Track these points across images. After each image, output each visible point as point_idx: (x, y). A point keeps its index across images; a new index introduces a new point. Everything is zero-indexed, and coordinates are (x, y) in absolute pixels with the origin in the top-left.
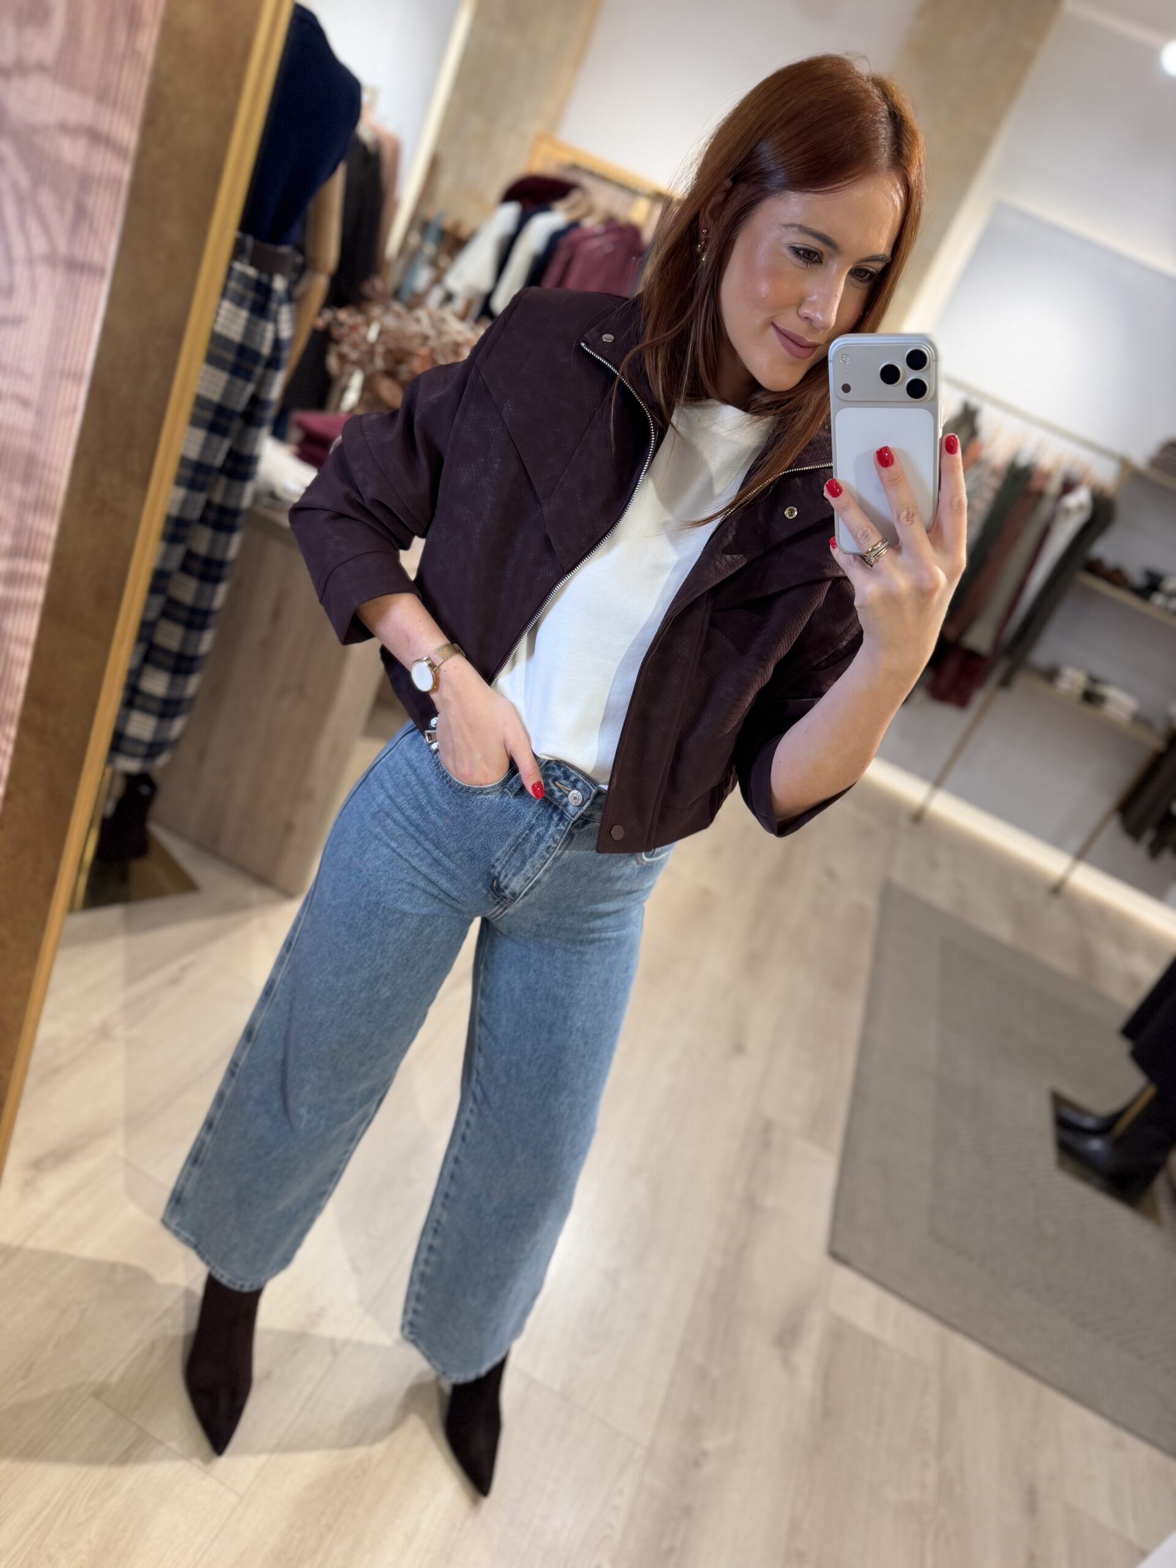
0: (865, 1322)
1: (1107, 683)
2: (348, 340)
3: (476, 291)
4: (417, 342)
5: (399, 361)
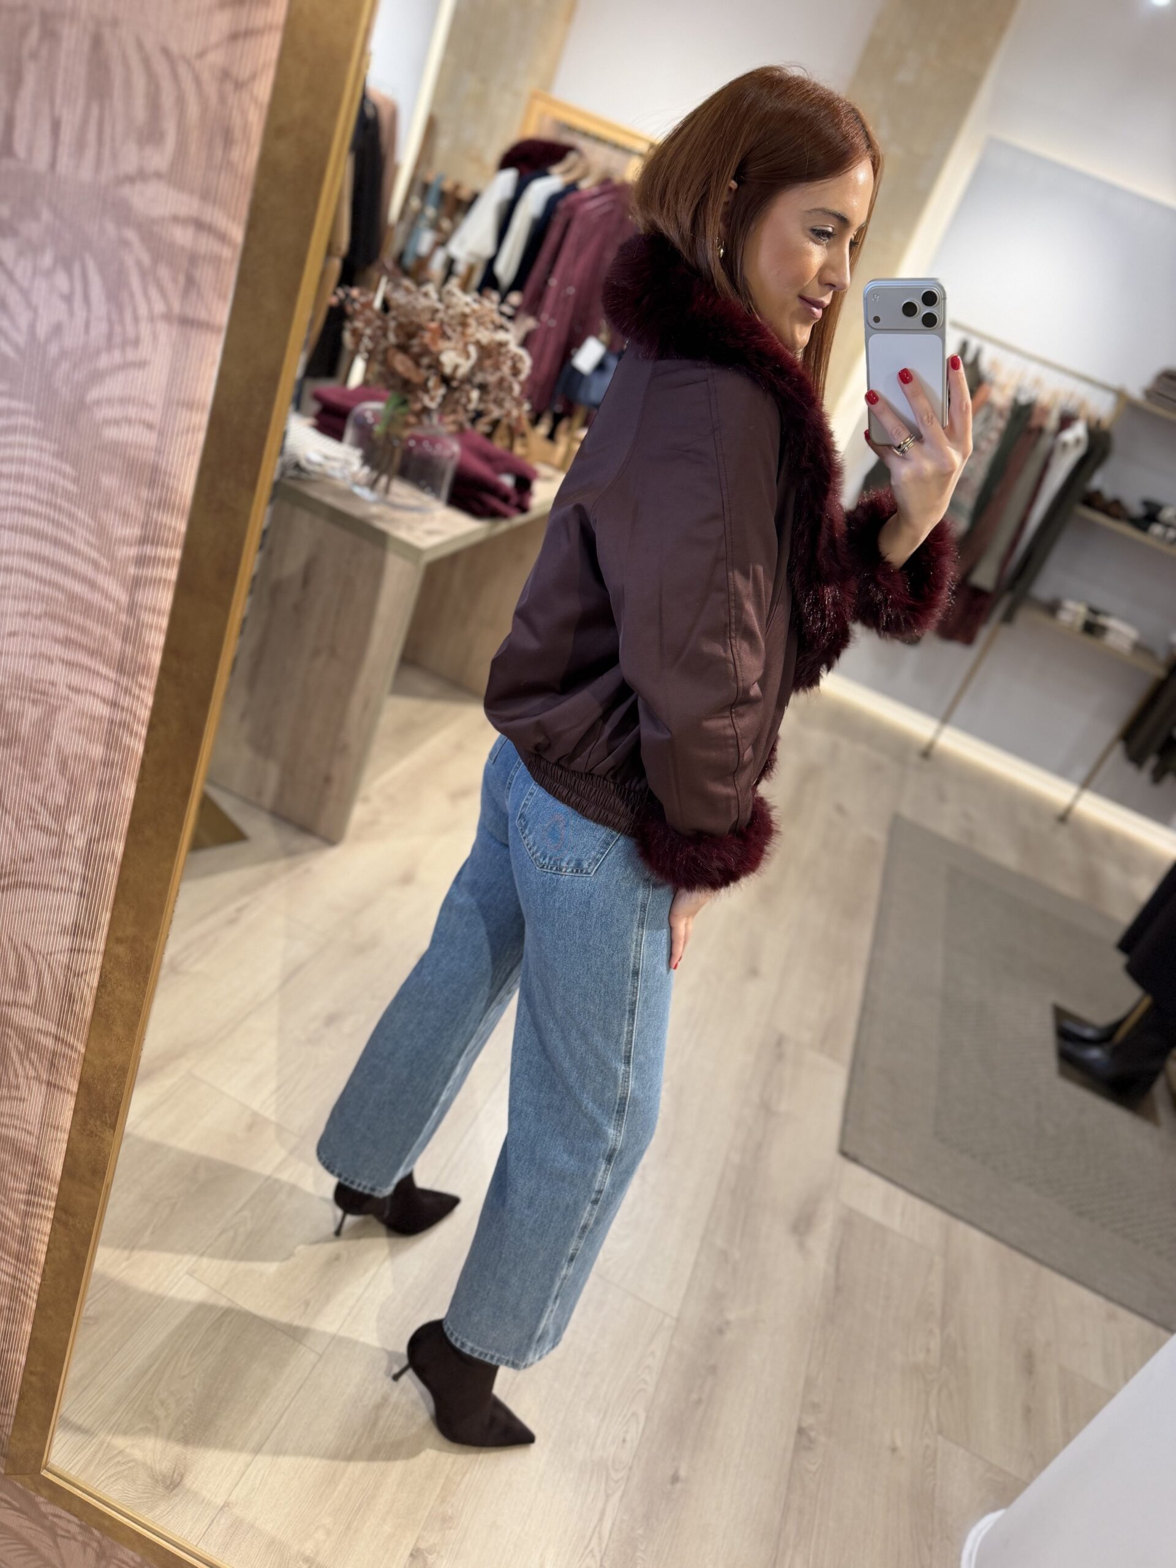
0: (873, 1211)
1: (1107, 614)
2: (361, 317)
3: (478, 257)
4: (426, 316)
5: (411, 336)
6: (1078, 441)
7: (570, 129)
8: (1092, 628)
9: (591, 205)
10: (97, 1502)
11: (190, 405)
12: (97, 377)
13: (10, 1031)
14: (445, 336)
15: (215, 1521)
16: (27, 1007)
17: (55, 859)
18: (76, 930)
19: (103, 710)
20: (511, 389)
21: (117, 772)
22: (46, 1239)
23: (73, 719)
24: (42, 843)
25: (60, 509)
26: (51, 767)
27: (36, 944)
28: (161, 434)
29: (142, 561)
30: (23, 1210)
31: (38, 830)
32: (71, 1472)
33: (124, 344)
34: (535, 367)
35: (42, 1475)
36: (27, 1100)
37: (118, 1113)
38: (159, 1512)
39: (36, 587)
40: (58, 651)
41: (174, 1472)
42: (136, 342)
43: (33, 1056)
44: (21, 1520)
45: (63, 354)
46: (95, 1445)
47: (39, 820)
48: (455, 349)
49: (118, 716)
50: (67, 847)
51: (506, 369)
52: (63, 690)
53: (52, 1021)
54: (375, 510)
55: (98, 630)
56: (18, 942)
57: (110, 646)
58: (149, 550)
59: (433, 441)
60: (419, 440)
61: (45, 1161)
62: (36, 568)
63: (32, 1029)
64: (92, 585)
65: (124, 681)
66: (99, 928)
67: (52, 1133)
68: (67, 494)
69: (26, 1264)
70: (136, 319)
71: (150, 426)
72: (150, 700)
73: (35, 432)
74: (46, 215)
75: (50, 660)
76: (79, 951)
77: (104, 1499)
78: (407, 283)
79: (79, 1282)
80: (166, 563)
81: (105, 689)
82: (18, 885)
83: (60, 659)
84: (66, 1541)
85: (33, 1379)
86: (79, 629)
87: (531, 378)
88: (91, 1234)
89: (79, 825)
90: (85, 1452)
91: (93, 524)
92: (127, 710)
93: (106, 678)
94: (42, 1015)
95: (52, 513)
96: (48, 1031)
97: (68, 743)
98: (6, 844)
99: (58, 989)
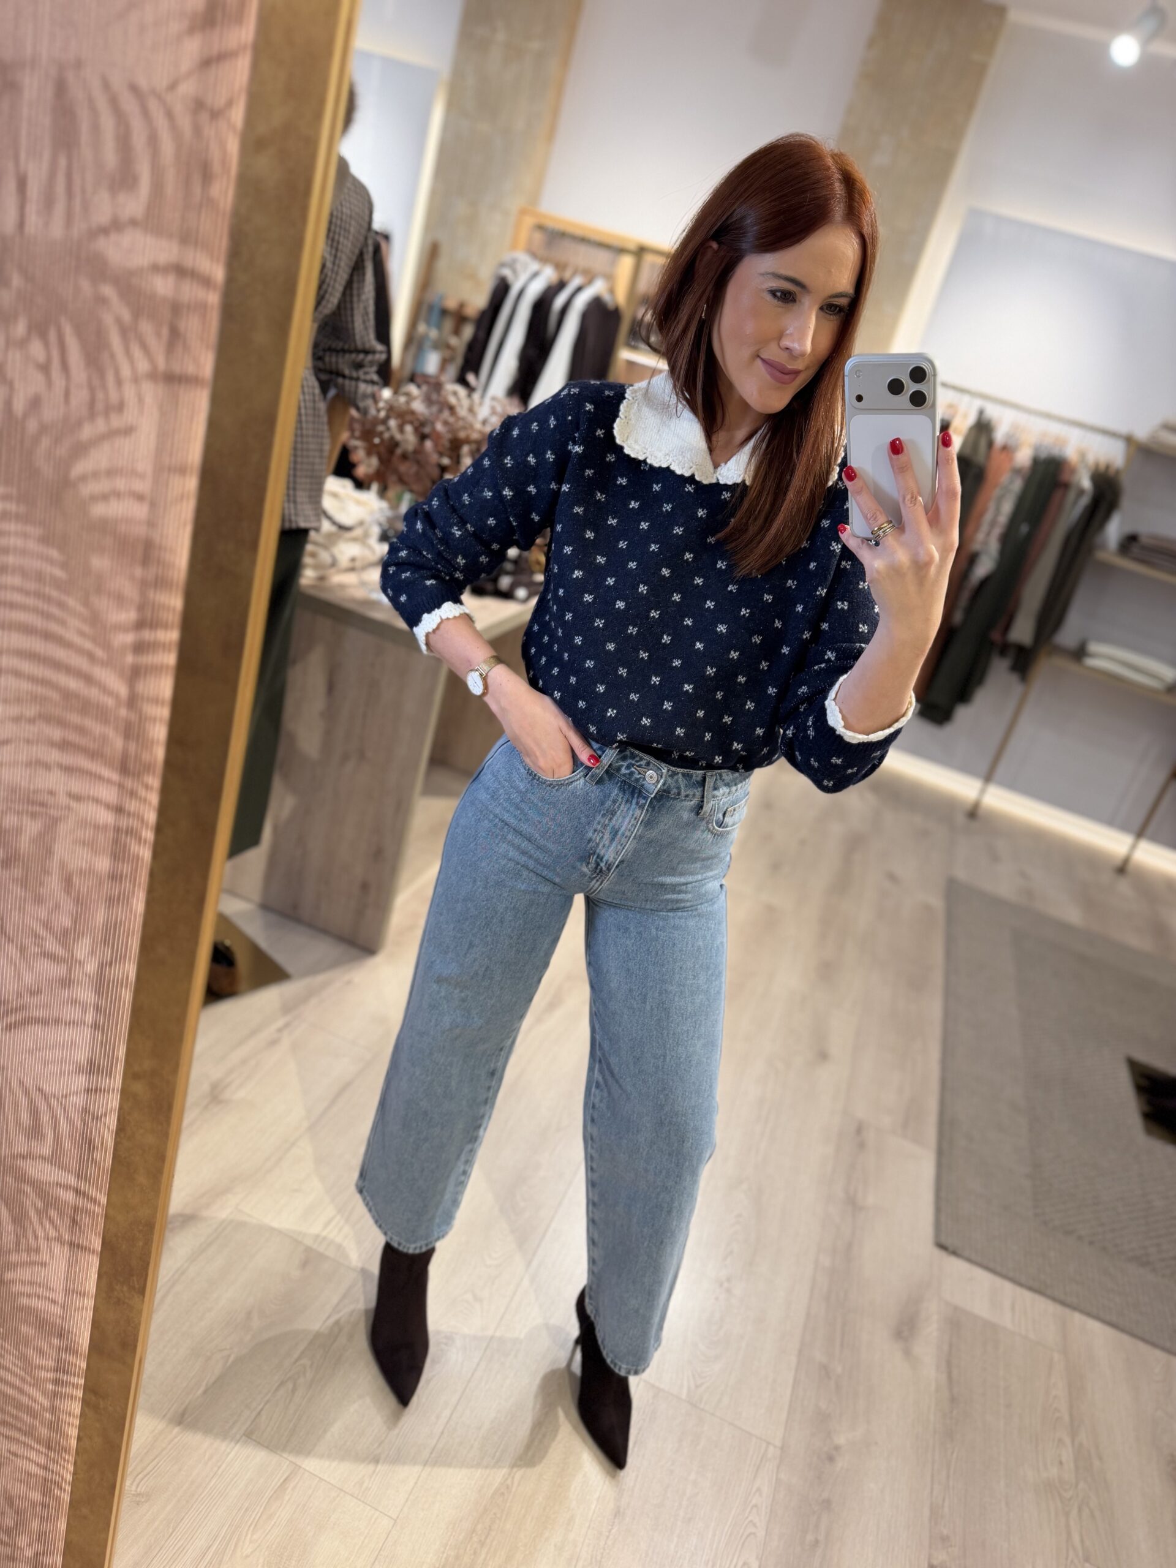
0: (981, 1308)
11: (182, 470)
12: (80, 450)
13: (27, 1188)
16: (43, 1158)
17: (65, 988)
18: (92, 1068)
19: (106, 817)
21: (127, 885)
22: (77, 1422)
23: (76, 830)
24: (50, 972)
25: (48, 599)
26: (55, 886)
27: (49, 1085)
28: (153, 505)
29: (140, 648)
30: (52, 1390)
31: (44, 957)
33: (108, 410)
36: (49, 1264)
37: (147, 1275)
39: (28, 687)
40: (55, 756)
42: (120, 407)
43: (53, 1213)
45: (43, 429)
47: (45, 948)
49: (124, 822)
50: (77, 973)
52: (63, 800)
53: (72, 1173)
55: (97, 728)
56: (29, 1085)
57: (111, 745)
58: (147, 635)
61: (72, 1332)
62: (26, 667)
63: (50, 1183)
64: (89, 679)
65: (129, 783)
66: (117, 1063)
67: (78, 1301)
68: (57, 584)
69: (58, 1452)
70: (119, 382)
71: (140, 497)
72: (154, 800)
73: (18, 517)
74: (16, 281)
75: (47, 767)
76: (96, 1091)
79: (115, 1473)
80: (164, 647)
81: (109, 794)
82: (26, 1022)
83: (58, 764)
86: (76, 729)
89: (89, 947)
91: (85, 612)
92: (134, 815)
93: (109, 781)
94: (61, 1167)
95: (41, 604)
96: (67, 1183)
97: (71, 858)
98: (10, 976)
99: (76, 1136)
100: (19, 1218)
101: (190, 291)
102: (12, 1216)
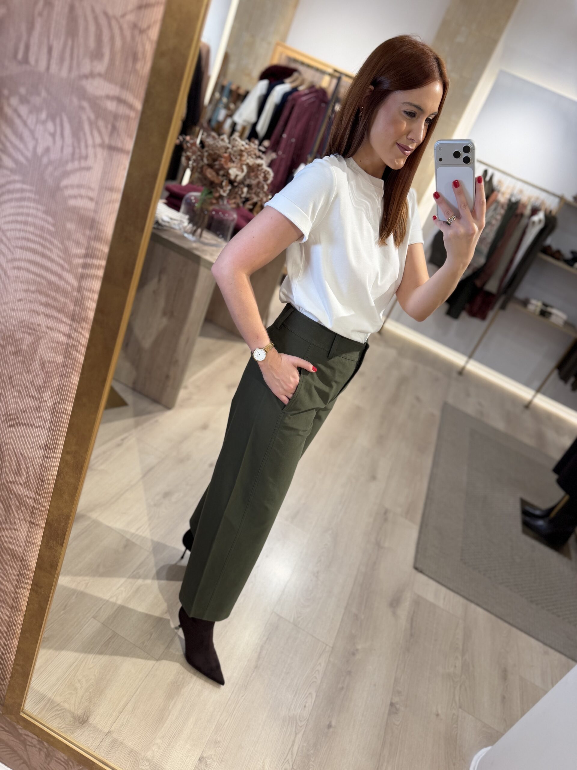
1: (552, 307)
2: (191, 150)
3: (248, 123)
4: (224, 150)
5: (215, 160)
6: (540, 221)
7: (295, 61)
8: (544, 313)
9: (304, 98)
10: (47, 729)
11: (112, 189)
12: (66, 174)
13: (12, 496)
14: (232, 161)
15: (103, 740)
16: (21, 484)
17: (37, 412)
18: (46, 447)
19: (63, 339)
20: (263, 187)
21: (69, 370)
22: (27, 599)
23: (49, 343)
24: (31, 404)
25: (45, 239)
26: (37, 366)
27: (26, 453)
28: (97, 203)
29: (85, 266)
30: (15, 584)
31: (29, 397)
32: (33, 713)
33: (80, 158)
34: (275, 177)
35: (20, 715)
36: (19, 530)
37: (64, 538)
38: (76, 735)
39: (32, 277)
40: (42, 309)
41: (84, 715)
42: (86, 158)
43: (23, 508)
44: (9, 736)
45: (50, 163)
46: (46, 701)
47: (30, 392)
48: (236, 167)
49: (71, 342)
50: (43, 406)
51: (261, 178)
53: (33, 492)
54: (194, 245)
55: (62, 299)
56: (17, 452)
57: (68, 307)
58: (89, 261)
59: (224, 213)
60: (217, 212)
61: (27, 560)
62: (33, 268)
63: (23, 495)
64: (60, 277)
65: (75, 325)
66: (58, 446)
67: (31, 547)
68: (50, 233)
69: (16, 611)
70: (86, 146)
71: (91, 199)
72: (87, 335)
73: (34, 201)
74: (44, 94)
75: (38, 314)
76: (47, 457)
77: (51, 728)
78: (214, 134)
79: (42, 620)
80: (98, 267)
81: (65, 329)
82: (19, 424)
83: (43, 313)
84: (31, 747)
85: (18, 667)
86: (53, 298)
87: (272, 182)
88: (49, 597)
89: (50, 395)
90: (41, 704)
91: (62, 247)
92: (76, 339)
93: (65, 323)
94: (28, 489)
95: (41, 241)
96: (31, 496)
97: (45, 355)
98: (13, 404)
99: (36, 476)
100: (7, 509)
101: (123, 110)
102: (5, 507)
